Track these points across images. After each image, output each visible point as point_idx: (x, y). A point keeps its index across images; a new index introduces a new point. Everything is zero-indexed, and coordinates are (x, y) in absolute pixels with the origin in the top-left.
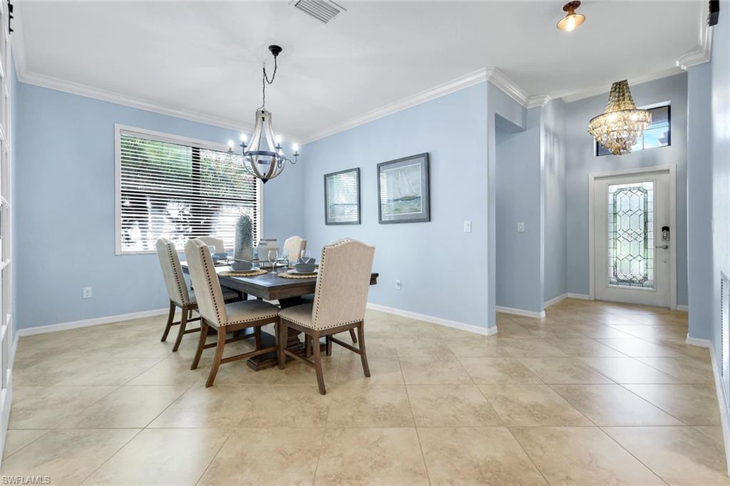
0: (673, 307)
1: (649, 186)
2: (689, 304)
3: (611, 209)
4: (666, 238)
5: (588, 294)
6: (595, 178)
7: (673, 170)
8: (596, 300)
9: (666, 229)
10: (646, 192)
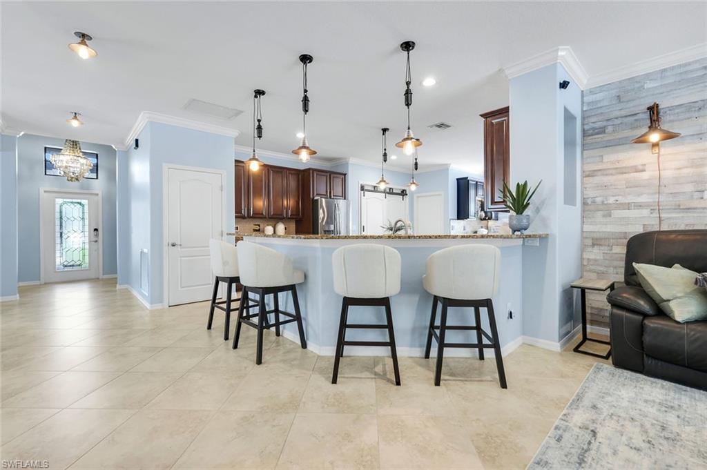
0: (101, 276)
1: (85, 202)
2: (118, 272)
3: (58, 215)
4: (97, 235)
5: (40, 280)
6: (45, 192)
7: (100, 195)
8: (45, 284)
9: (96, 230)
10: (83, 206)
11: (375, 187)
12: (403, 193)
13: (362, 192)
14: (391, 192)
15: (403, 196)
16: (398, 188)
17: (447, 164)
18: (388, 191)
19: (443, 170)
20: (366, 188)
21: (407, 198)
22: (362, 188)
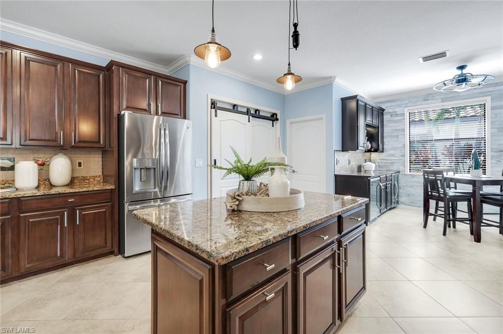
11: (234, 106)
12: (273, 118)
13: (213, 110)
14: (256, 114)
15: (273, 121)
16: (266, 109)
17: (331, 77)
18: (253, 112)
19: (325, 85)
20: (219, 105)
21: (278, 124)
22: (213, 104)
